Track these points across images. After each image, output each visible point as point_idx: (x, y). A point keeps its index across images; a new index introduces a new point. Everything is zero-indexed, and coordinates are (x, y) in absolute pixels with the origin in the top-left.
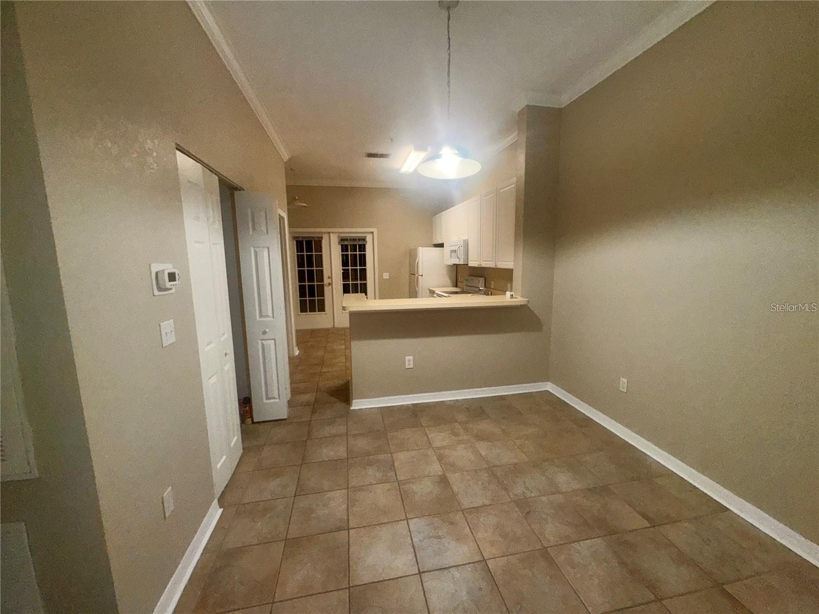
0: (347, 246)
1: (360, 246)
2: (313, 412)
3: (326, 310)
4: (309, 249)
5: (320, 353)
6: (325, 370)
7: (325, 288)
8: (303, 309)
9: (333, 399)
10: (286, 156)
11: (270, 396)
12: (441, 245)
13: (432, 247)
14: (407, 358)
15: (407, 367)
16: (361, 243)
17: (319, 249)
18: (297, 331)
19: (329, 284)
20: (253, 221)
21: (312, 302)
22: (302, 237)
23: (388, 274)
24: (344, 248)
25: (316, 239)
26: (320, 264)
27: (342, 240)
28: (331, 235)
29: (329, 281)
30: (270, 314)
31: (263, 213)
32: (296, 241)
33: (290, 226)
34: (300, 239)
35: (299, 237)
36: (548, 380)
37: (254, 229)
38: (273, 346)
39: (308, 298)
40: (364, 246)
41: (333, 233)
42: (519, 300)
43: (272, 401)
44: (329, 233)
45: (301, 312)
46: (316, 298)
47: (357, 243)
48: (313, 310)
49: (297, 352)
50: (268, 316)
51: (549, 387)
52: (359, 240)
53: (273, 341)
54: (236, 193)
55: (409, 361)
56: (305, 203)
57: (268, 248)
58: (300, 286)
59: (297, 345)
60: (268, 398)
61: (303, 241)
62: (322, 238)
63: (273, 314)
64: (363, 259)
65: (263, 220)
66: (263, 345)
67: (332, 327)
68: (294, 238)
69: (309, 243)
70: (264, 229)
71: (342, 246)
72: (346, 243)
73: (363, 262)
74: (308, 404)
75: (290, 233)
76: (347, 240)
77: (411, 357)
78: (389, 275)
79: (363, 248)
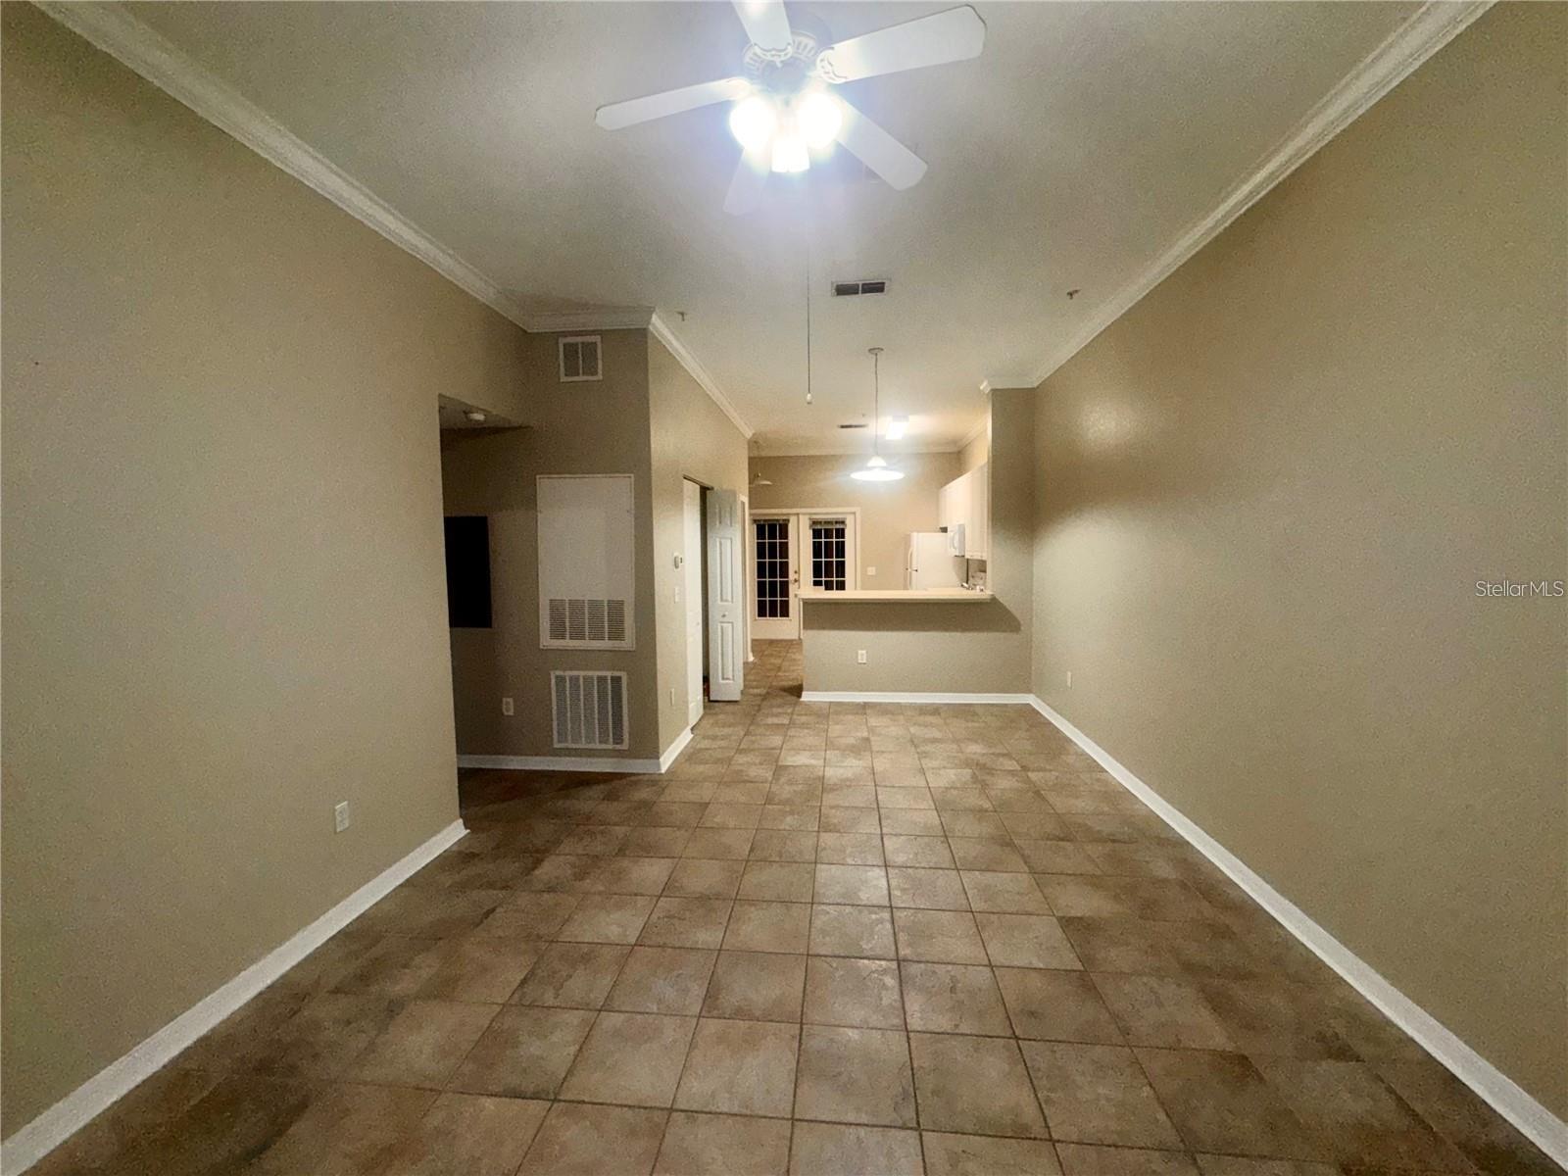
0: (820, 531)
1: (837, 530)
2: (763, 700)
3: (790, 614)
4: (772, 536)
5: (778, 661)
6: (781, 674)
7: (790, 586)
8: (762, 613)
9: (784, 693)
10: (749, 434)
11: (725, 677)
12: (944, 530)
13: (935, 532)
14: (860, 652)
15: (862, 659)
16: (838, 526)
17: (784, 534)
18: (753, 641)
19: (796, 581)
20: (720, 517)
21: (773, 604)
22: (764, 520)
23: (874, 569)
24: (817, 534)
25: (781, 522)
26: (785, 553)
27: (815, 523)
28: (801, 516)
29: (796, 576)
30: (729, 599)
31: (728, 508)
32: (758, 526)
33: (750, 508)
34: (762, 523)
35: (759, 521)
36: (1029, 691)
37: (720, 523)
38: (730, 630)
39: (768, 599)
40: (843, 530)
41: (804, 514)
42: (987, 594)
43: (727, 681)
44: (798, 514)
45: (759, 616)
46: (779, 599)
47: (833, 527)
48: (773, 614)
49: (751, 658)
50: (726, 601)
51: (1031, 699)
52: (836, 522)
53: (730, 625)
54: (708, 492)
55: (862, 655)
56: (769, 480)
57: (731, 539)
58: (758, 583)
59: (753, 651)
60: (723, 679)
61: (764, 525)
62: (788, 521)
63: (732, 598)
64: (840, 549)
65: (728, 515)
66: (721, 627)
67: (797, 638)
68: (755, 521)
69: (772, 527)
70: (728, 521)
71: (814, 530)
72: (819, 527)
73: (841, 552)
74: (760, 695)
75: (750, 515)
76: (821, 522)
77: (864, 652)
78: (877, 570)
79: (841, 533)
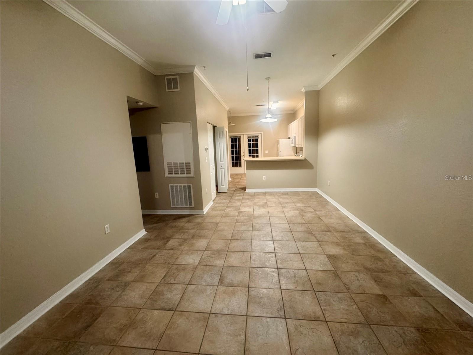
0: (250, 140)
2: (234, 192)
3: (242, 166)
4: (236, 142)
5: (238, 180)
6: (240, 184)
7: (242, 157)
8: (233, 166)
9: (241, 190)
10: (228, 109)
11: (223, 185)
12: (289, 138)
13: (286, 139)
14: (264, 176)
15: (264, 179)
17: (239, 141)
18: (230, 174)
19: (243, 155)
21: (236, 163)
22: (233, 137)
23: (267, 151)
24: (249, 141)
25: (238, 137)
26: (240, 147)
28: (244, 135)
31: (222, 133)
33: (229, 133)
34: (232, 138)
36: (316, 187)
37: (219, 137)
38: (224, 171)
39: (235, 161)
41: (246, 135)
42: (303, 157)
44: (243, 135)
46: (238, 161)
47: (255, 138)
48: (237, 166)
49: (230, 179)
50: (222, 161)
51: (317, 190)
53: (224, 169)
54: (215, 127)
55: (264, 177)
56: (234, 124)
57: (223, 142)
58: (232, 156)
59: (231, 177)
60: (222, 186)
62: (240, 137)
63: (224, 161)
64: (257, 145)
65: (222, 135)
66: (221, 170)
67: (244, 173)
68: (230, 137)
69: (236, 139)
70: (222, 137)
72: (250, 138)
73: (257, 146)
74: (233, 190)
75: (229, 135)
77: (265, 176)
79: (257, 140)
